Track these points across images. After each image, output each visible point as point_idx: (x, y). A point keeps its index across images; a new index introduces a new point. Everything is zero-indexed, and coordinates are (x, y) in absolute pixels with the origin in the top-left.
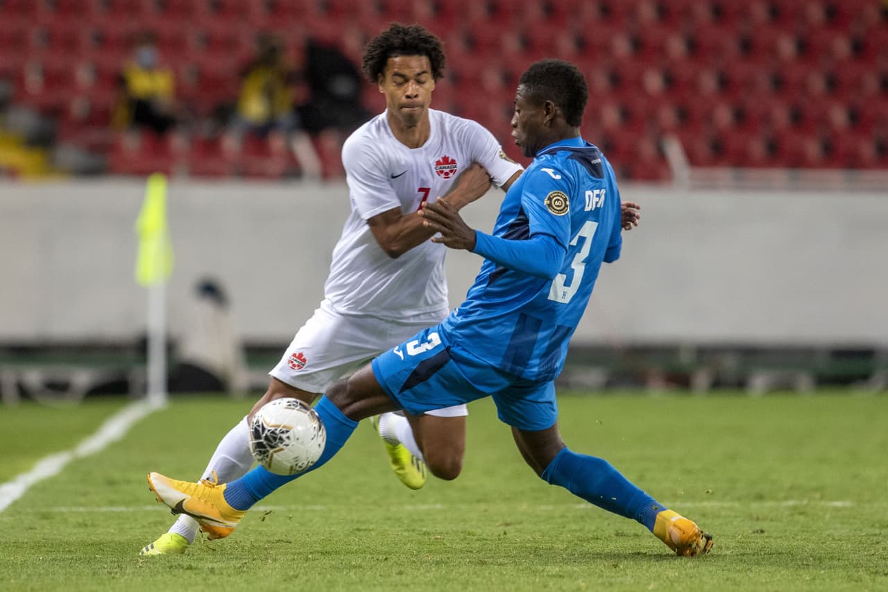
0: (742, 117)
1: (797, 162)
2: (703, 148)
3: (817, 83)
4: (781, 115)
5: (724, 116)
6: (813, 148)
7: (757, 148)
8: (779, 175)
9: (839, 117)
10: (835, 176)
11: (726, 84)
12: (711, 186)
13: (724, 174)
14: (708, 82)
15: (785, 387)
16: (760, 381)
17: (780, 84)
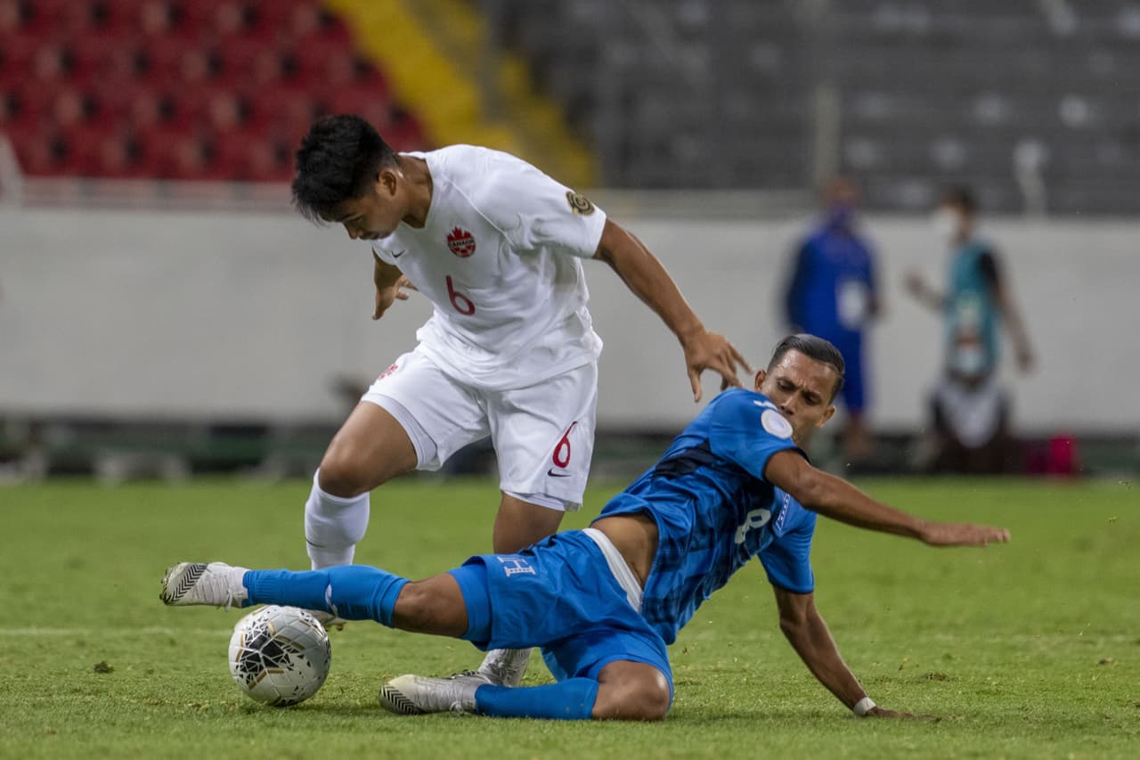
0: (94, 111)
1: (167, 171)
2: (40, 151)
3: (195, 65)
4: (146, 108)
5: (69, 107)
6: (188, 152)
7: (113, 151)
8: (143, 189)
9: (224, 110)
10: (220, 191)
11: (74, 67)
12: (52, 203)
13: (69, 186)
14: (49, 63)
15: (146, 475)
16: (112, 466)
17: (145, 66)
